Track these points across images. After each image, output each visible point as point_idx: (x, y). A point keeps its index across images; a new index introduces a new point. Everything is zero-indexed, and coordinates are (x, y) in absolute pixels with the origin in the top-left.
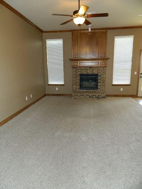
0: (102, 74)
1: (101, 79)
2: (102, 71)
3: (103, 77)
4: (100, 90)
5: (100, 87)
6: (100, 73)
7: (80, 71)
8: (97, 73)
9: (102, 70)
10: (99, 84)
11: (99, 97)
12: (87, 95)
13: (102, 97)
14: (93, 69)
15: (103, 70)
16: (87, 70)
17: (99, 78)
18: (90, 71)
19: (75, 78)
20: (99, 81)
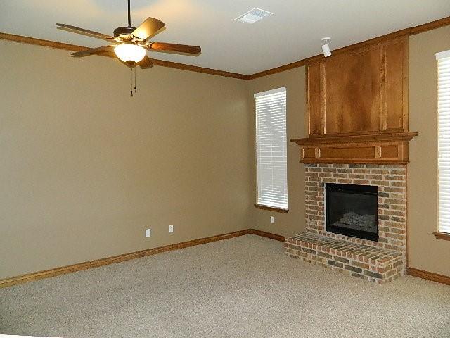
0: (392, 190)
1: (387, 207)
2: (390, 178)
3: (395, 201)
4: (386, 246)
5: (386, 235)
6: (382, 183)
7: (322, 175)
8: (373, 182)
9: (390, 176)
10: (382, 223)
11: (360, 271)
12: (324, 255)
13: (368, 273)
14: (360, 171)
15: (392, 173)
16: (344, 171)
17: (382, 201)
18: (351, 176)
19: (311, 194)
20: (382, 212)
